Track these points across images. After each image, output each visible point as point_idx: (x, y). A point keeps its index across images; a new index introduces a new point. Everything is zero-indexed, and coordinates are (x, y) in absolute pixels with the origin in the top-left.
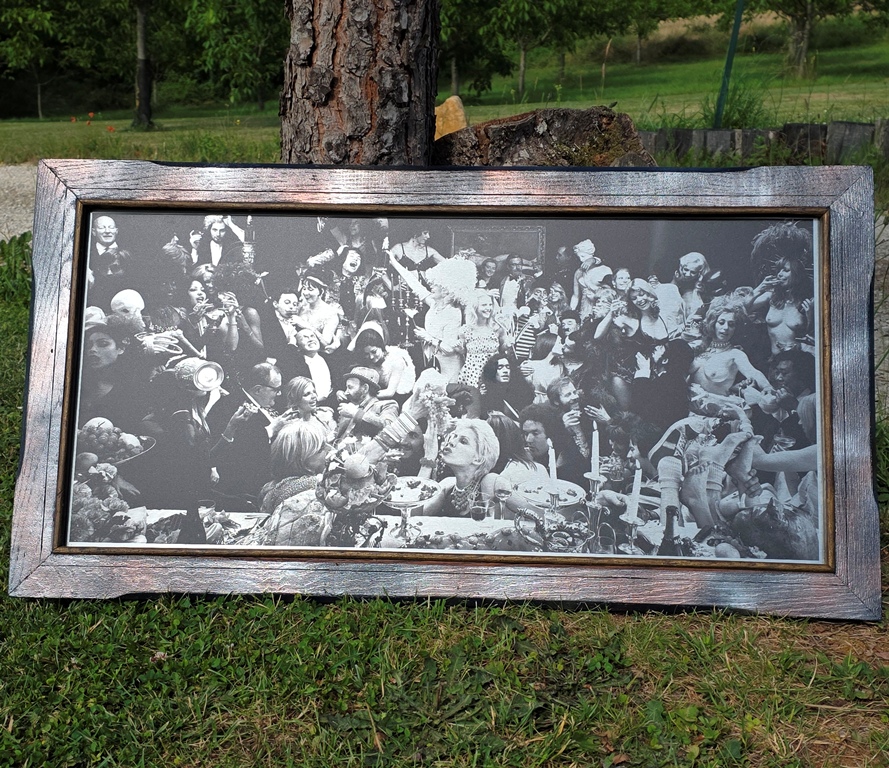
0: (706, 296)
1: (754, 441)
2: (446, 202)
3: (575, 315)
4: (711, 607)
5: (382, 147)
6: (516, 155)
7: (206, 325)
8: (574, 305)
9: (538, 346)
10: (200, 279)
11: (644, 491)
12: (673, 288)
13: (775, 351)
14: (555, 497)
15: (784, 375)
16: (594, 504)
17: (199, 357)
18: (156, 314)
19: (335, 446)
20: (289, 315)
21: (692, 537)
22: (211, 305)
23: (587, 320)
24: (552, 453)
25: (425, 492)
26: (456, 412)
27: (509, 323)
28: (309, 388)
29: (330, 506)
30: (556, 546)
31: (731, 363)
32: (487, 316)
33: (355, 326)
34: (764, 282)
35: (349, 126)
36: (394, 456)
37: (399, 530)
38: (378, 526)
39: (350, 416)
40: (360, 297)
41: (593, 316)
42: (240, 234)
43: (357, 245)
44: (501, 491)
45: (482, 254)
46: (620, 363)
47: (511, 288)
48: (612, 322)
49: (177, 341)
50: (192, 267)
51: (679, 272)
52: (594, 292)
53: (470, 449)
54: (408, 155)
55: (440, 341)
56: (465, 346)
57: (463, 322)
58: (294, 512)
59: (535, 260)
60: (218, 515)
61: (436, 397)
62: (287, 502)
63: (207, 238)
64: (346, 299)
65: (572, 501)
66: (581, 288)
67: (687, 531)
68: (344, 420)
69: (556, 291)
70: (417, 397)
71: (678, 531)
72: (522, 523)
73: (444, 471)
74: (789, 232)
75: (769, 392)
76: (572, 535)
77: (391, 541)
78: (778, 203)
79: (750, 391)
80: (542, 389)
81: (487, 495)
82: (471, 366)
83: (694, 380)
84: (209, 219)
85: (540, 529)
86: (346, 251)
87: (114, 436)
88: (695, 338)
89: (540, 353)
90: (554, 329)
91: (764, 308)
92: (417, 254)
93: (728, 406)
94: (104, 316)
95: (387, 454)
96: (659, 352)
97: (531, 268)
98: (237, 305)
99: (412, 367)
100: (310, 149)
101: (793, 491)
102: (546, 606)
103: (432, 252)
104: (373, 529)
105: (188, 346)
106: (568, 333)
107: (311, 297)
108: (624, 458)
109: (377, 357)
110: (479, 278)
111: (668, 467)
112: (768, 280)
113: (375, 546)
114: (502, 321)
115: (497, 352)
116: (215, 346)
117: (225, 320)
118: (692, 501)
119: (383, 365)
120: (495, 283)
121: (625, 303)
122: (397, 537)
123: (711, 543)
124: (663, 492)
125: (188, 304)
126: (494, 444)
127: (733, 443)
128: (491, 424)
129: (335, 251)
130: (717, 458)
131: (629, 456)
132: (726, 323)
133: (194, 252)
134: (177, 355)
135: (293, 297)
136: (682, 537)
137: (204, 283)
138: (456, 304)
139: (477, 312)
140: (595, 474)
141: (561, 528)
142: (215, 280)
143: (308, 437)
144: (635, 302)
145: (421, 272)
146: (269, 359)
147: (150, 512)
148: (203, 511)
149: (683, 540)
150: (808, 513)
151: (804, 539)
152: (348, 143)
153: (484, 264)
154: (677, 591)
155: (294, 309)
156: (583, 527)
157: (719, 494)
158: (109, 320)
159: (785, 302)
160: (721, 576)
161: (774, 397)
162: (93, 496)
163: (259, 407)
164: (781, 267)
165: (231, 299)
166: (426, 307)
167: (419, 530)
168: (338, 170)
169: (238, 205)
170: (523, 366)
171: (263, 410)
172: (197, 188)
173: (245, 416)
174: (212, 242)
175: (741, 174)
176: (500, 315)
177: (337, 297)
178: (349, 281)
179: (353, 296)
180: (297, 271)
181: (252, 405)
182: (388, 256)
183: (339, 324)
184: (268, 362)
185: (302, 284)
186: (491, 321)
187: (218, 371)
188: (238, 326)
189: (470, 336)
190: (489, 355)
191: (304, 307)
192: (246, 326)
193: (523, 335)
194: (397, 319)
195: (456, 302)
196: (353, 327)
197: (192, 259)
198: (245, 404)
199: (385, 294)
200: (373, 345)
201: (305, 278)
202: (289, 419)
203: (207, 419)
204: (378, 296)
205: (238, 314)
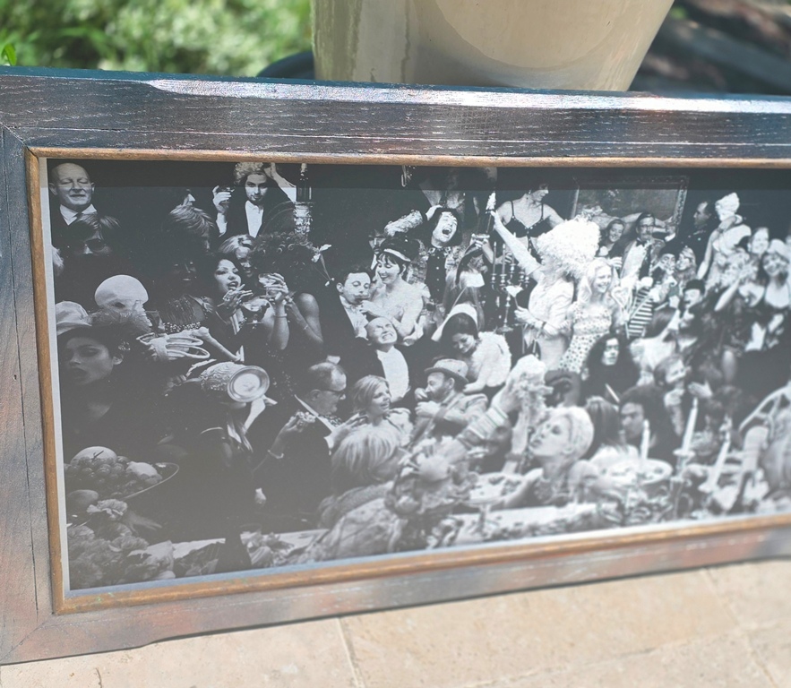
7: (242, 318)
9: (654, 322)
10: (232, 256)
14: (642, 476)
16: (679, 479)
17: (233, 360)
18: (166, 308)
19: (410, 451)
20: (358, 301)
22: (249, 293)
23: (712, 290)
24: (646, 434)
25: (507, 487)
27: (626, 297)
28: (382, 388)
32: (603, 290)
33: (442, 310)
36: (477, 454)
37: (476, 526)
38: (453, 526)
39: (429, 416)
40: (451, 274)
41: (718, 285)
42: (290, 191)
43: (454, 203)
45: (610, 214)
49: (201, 342)
50: (219, 240)
52: (726, 256)
53: (563, 438)
55: (544, 323)
57: (575, 299)
58: (358, 523)
60: (266, 537)
61: (532, 387)
62: (352, 514)
63: (240, 197)
64: (434, 277)
65: (658, 477)
66: (713, 253)
68: (421, 422)
69: (685, 257)
70: (510, 388)
72: (604, 505)
76: (651, 510)
77: (466, 539)
80: (649, 369)
81: (573, 482)
82: (576, 350)
84: (242, 168)
85: (621, 508)
86: (438, 213)
87: (119, 467)
89: (653, 331)
92: (530, 217)
94: (85, 314)
95: (469, 452)
97: (663, 230)
98: (286, 290)
99: (508, 355)
103: (549, 212)
104: (447, 529)
105: (217, 348)
106: (688, 306)
107: (389, 276)
108: (716, 432)
109: (467, 346)
110: (601, 244)
113: (448, 546)
114: (619, 295)
115: (608, 332)
116: (257, 346)
117: (270, 312)
118: (768, 465)
119: (474, 354)
121: (756, 269)
122: (473, 534)
126: (588, 431)
129: (423, 214)
131: (721, 429)
133: (220, 217)
134: (201, 360)
135: (363, 277)
137: (237, 262)
138: (569, 277)
139: (592, 286)
140: (685, 451)
141: (642, 504)
142: (252, 257)
143: (378, 443)
144: (766, 267)
145: (532, 239)
146: (331, 358)
147: (176, 546)
153: (610, 227)
155: (365, 293)
156: (663, 500)
158: (94, 319)
162: (97, 536)
163: (316, 414)
165: (277, 282)
166: (533, 283)
167: (497, 524)
170: (633, 346)
171: (322, 419)
173: (299, 427)
174: (248, 202)
176: (618, 288)
177: (423, 274)
178: (440, 253)
179: (443, 272)
180: (371, 243)
181: (307, 413)
182: (493, 218)
183: (424, 309)
184: (329, 362)
185: (378, 259)
186: (607, 296)
187: (261, 377)
188: (288, 318)
189: (580, 315)
190: (598, 336)
191: (379, 290)
192: (300, 317)
193: (641, 311)
194: (496, 299)
195: (569, 274)
196: (440, 312)
197: (218, 229)
198: (298, 413)
199: (484, 268)
200: (463, 332)
201: (382, 252)
202: (355, 426)
203: (247, 435)
204: (475, 271)
205: (288, 303)
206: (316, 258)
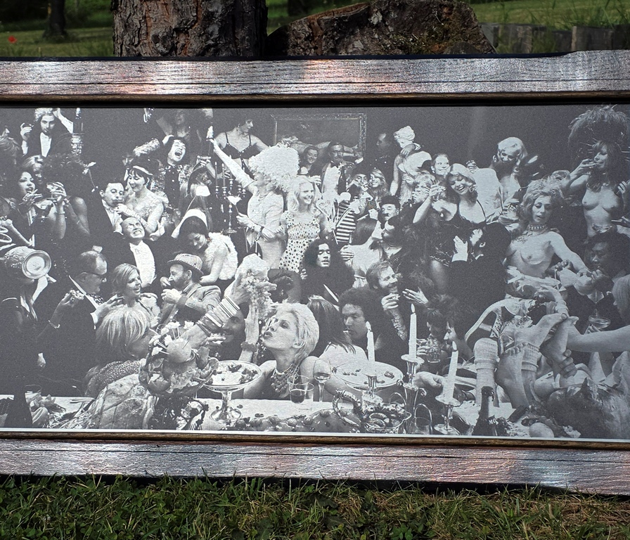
0: (524, 180)
1: (569, 323)
2: (268, 91)
3: (395, 200)
4: (523, 486)
5: (208, 39)
6: (351, 46)
7: (35, 215)
8: (393, 191)
9: (358, 231)
10: (30, 170)
11: (461, 373)
12: (490, 172)
13: (591, 233)
14: (373, 379)
15: (600, 256)
16: (410, 386)
17: (27, 245)
19: (159, 332)
20: (115, 204)
21: (507, 417)
22: (40, 196)
23: (406, 205)
24: (370, 336)
25: (245, 376)
26: (277, 297)
27: (330, 209)
28: (134, 275)
29: (153, 390)
30: (373, 427)
31: (547, 246)
32: (308, 202)
33: (179, 213)
34: (581, 165)
35: (175, 18)
36: (216, 340)
37: (219, 413)
38: (199, 410)
39: (173, 302)
40: (184, 185)
41: (412, 201)
42: (69, 125)
43: (182, 134)
44: (320, 374)
45: (305, 142)
46: (439, 247)
47: (332, 174)
48: (431, 207)
49: (7, 231)
50: (23, 159)
51: (497, 156)
52: (414, 177)
53: (291, 333)
54: (236, 47)
55: (262, 228)
56: (286, 232)
57: (285, 208)
58: (117, 396)
59: (356, 147)
60: (44, 399)
61: (258, 283)
62: (111, 386)
63: (37, 130)
64: (170, 187)
65: (389, 382)
66: (401, 174)
67: (501, 411)
68: (167, 306)
69: (376, 177)
70: (239, 282)
71: (493, 411)
72: (340, 405)
73: (265, 354)
74: (606, 116)
75: (585, 274)
76: (389, 416)
77: (211, 424)
78: (594, 87)
79: (566, 274)
80: (361, 273)
81: (307, 377)
82: (292, 252)
83: (510, 262)
84: (39, 111)
85: (357, 410)
86: (171, 141)
88: (512, 222)
89: (360, 238)
90: (373, 214)
91: (581, 191)
92: (241, 144)
93: (544, 288)
95: (209, 338)
96: (477, 235)
98: (65, 195)
99: (235, 253)
100: (139, 42)
101: (607, 371)
102: (361, 485)
103: (255, 140)
104: (194, 412)
105: (17, 235)
106: (387, 218)
107: (137, 185)
108: (441, 341)
109: (200, 244)
110: (301, 165)
111: (484, 348)
112: (584, 163)
113: (196, 429)
114: (323, 207)
115: (318, 238)
116: (44, 235)
117: (54, 210)
118: (507, 382)
119: (207, 251)
120: (317, 170)
121: (444, 188)
122: (217, 419)
123: (525, 423)
124: (479, 373)
125: (18, 194)
126: (314, 326)
127: (548, 324)
128: (311, 308)
129: (160, 141)
130: (532, 339)
131: (446, 338)
132: (543, 207)
133: (24, 143)
134: (6, 244)
135: (119, 187)
136: (497, 417)
137: (33, 174)
138: (278, 190)
139: (298, 198)
140: (413, 356)
141: (378, 409)
142: (44, 170)
143: (132, 323)
144: (453, 187)
145: (244, 160)
148: (29, 395)
149: (498, 420)
150: (622, 393)
151: (618, 418)
152: (175, 35)
153: (306, 152)
154: (490, 470)
155: (120, 199)
156: (400, 408)
157: (534, 375)
159: (601, 185)
160: (533, 454)
161: (590, 279)
163: (85, 293)
164: (598, 150)
165: (59, 189)
166: (249, 194)
167: (239, 412)
168: (163, 62)
169: (66, 97)
170: (343, 251)
171: (88, 297)
172: (27, 81)
173: (71, 303)
174: (42, 134)
175: (557, 60)
176: (321, 201)
177: (162, 185)
178: (174, 169)
179: (178, 184)
180: (124, 161)
181: (78, 292)
182: (212, 144)
183: (164, 212)
184: (94, 250)
185: (128, 173)
186: (313, 207)
187: (45, 259)
188: (65, 215)
189: (291, 222)
190: (310, 241)
191: (130, 196)
192: (74, 215)
193: (344, 221)
194: (220, 206)
195: (278, 188)
196: (177, 215)
197: (22, 151)
198: (71, 291)
199: (209, 181)
200: (196, 233)
201: (131, 167)
202: (114, 305)
203: (34, 306)
204: (202, 183)
205: (66, 204)
206: (86, 171)
